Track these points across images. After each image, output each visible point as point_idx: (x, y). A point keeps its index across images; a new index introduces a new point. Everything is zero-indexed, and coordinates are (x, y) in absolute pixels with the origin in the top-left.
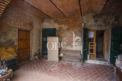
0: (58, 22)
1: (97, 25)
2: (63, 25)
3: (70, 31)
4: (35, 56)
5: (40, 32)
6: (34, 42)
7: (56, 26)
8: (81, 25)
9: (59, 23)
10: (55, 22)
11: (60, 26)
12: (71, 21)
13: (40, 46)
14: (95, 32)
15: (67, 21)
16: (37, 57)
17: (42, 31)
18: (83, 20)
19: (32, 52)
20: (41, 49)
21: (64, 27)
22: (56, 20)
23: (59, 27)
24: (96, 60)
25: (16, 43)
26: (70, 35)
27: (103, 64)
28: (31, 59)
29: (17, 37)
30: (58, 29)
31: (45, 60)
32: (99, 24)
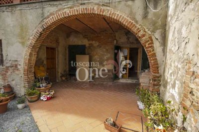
0: (87, 38)
1: (129, 42)
2: (94, 42)
3: (101, 48)
4: (61, 77)
5: (66, 49)
6: (60, 61)
7: (86, 42)
8: (114, 42)
9: (89, 38)
10: (84, 37)
11: (91, 42)
12: (102, 37)
13: (66, 66)
14: (129, 49)
15: (98, 36)
16: (64, 78)
17: (69, 48)
18: (115, 36)
19: (58, 73)
20: (68, 70)
21: (95, 44)
22: (86, 35)
23: (89, 44)
24: (128, 79)
25: (45, 62)
26: (101, 53)
27: (134, 82)
28: (57, 81)
29: (46, 56)
30: (87, 45)
31: (74, 81)
32: (131, 42)
